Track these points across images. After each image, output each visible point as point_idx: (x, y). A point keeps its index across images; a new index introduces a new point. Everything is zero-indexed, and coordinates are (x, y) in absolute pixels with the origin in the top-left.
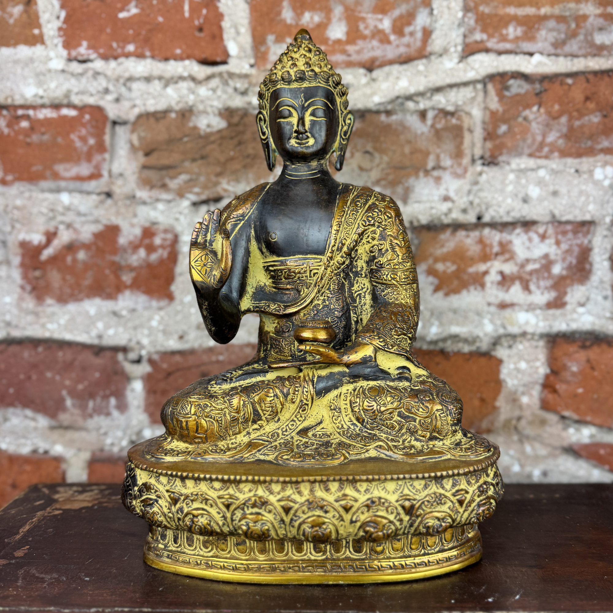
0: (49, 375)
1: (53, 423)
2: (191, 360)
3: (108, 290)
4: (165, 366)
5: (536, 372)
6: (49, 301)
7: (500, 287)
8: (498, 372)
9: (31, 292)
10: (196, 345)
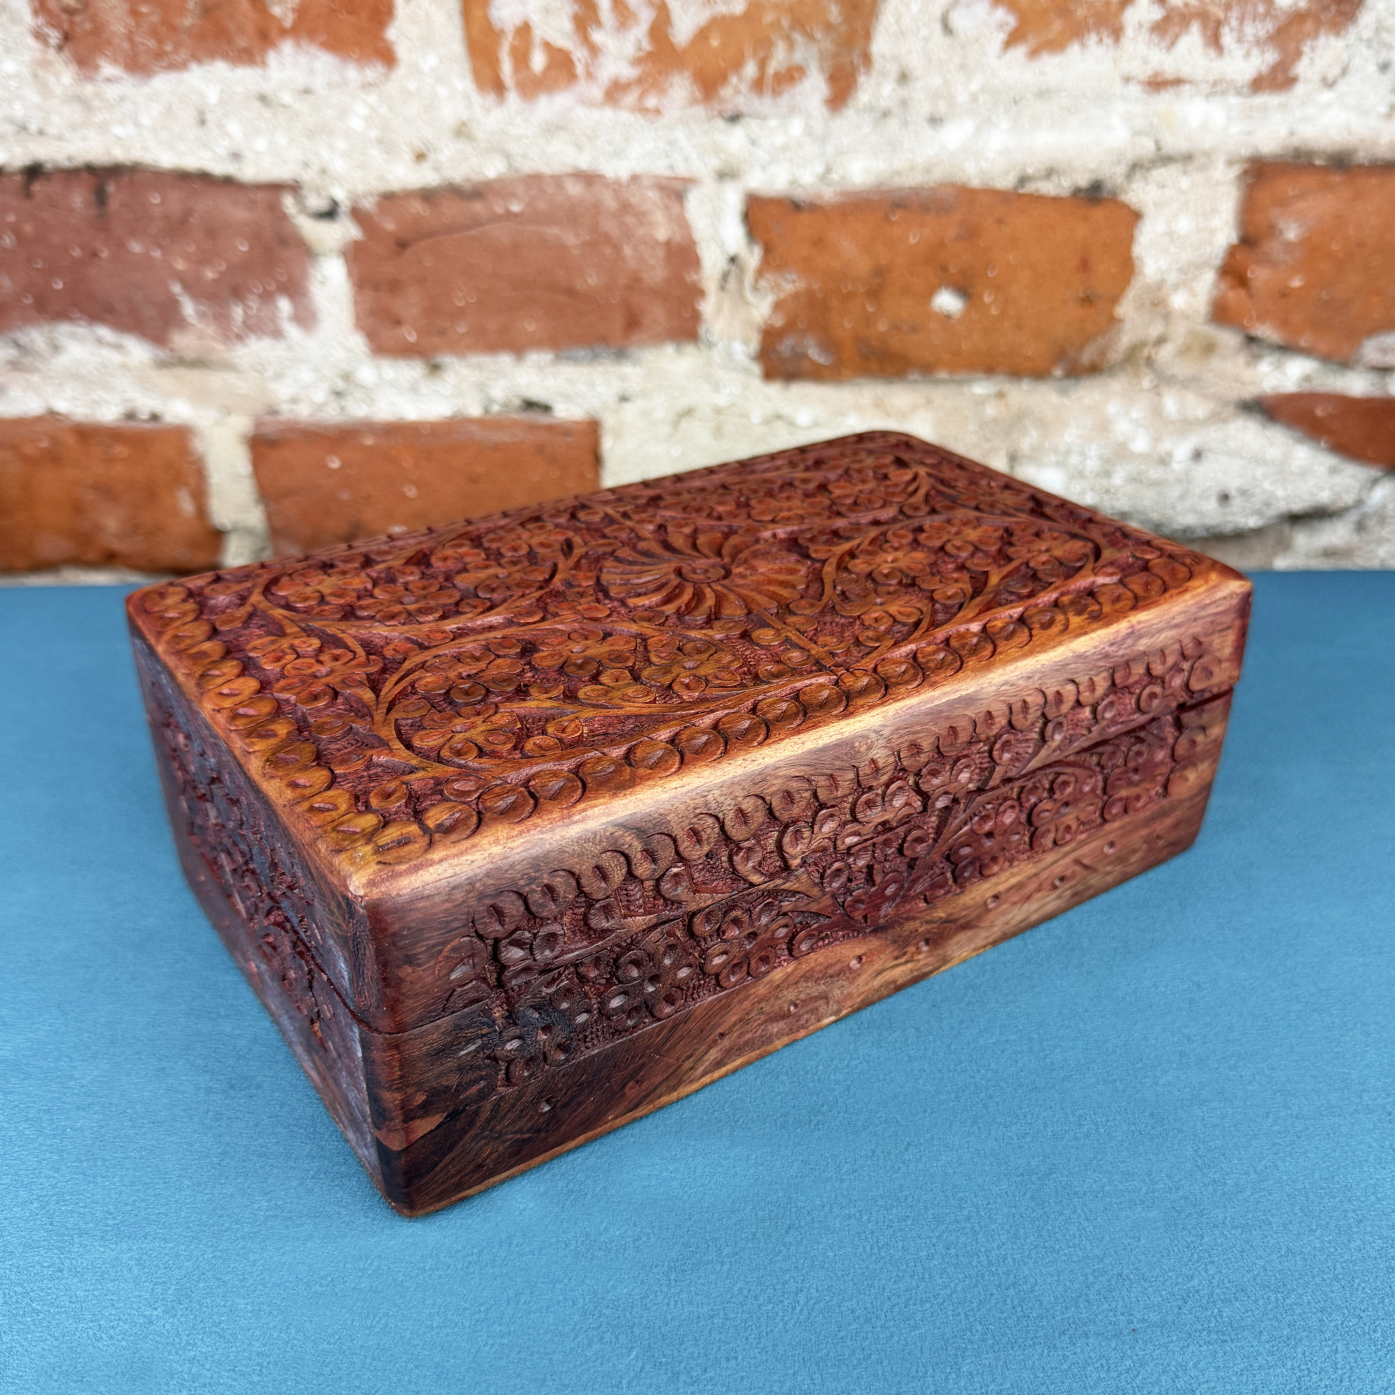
0: (136, 247)
3: (242, 42)
4: (389, 225)
6: (108, 69)
7: (1155, 38)
8: (1130, 239)
9: (60, 48)
10: (458, 175)
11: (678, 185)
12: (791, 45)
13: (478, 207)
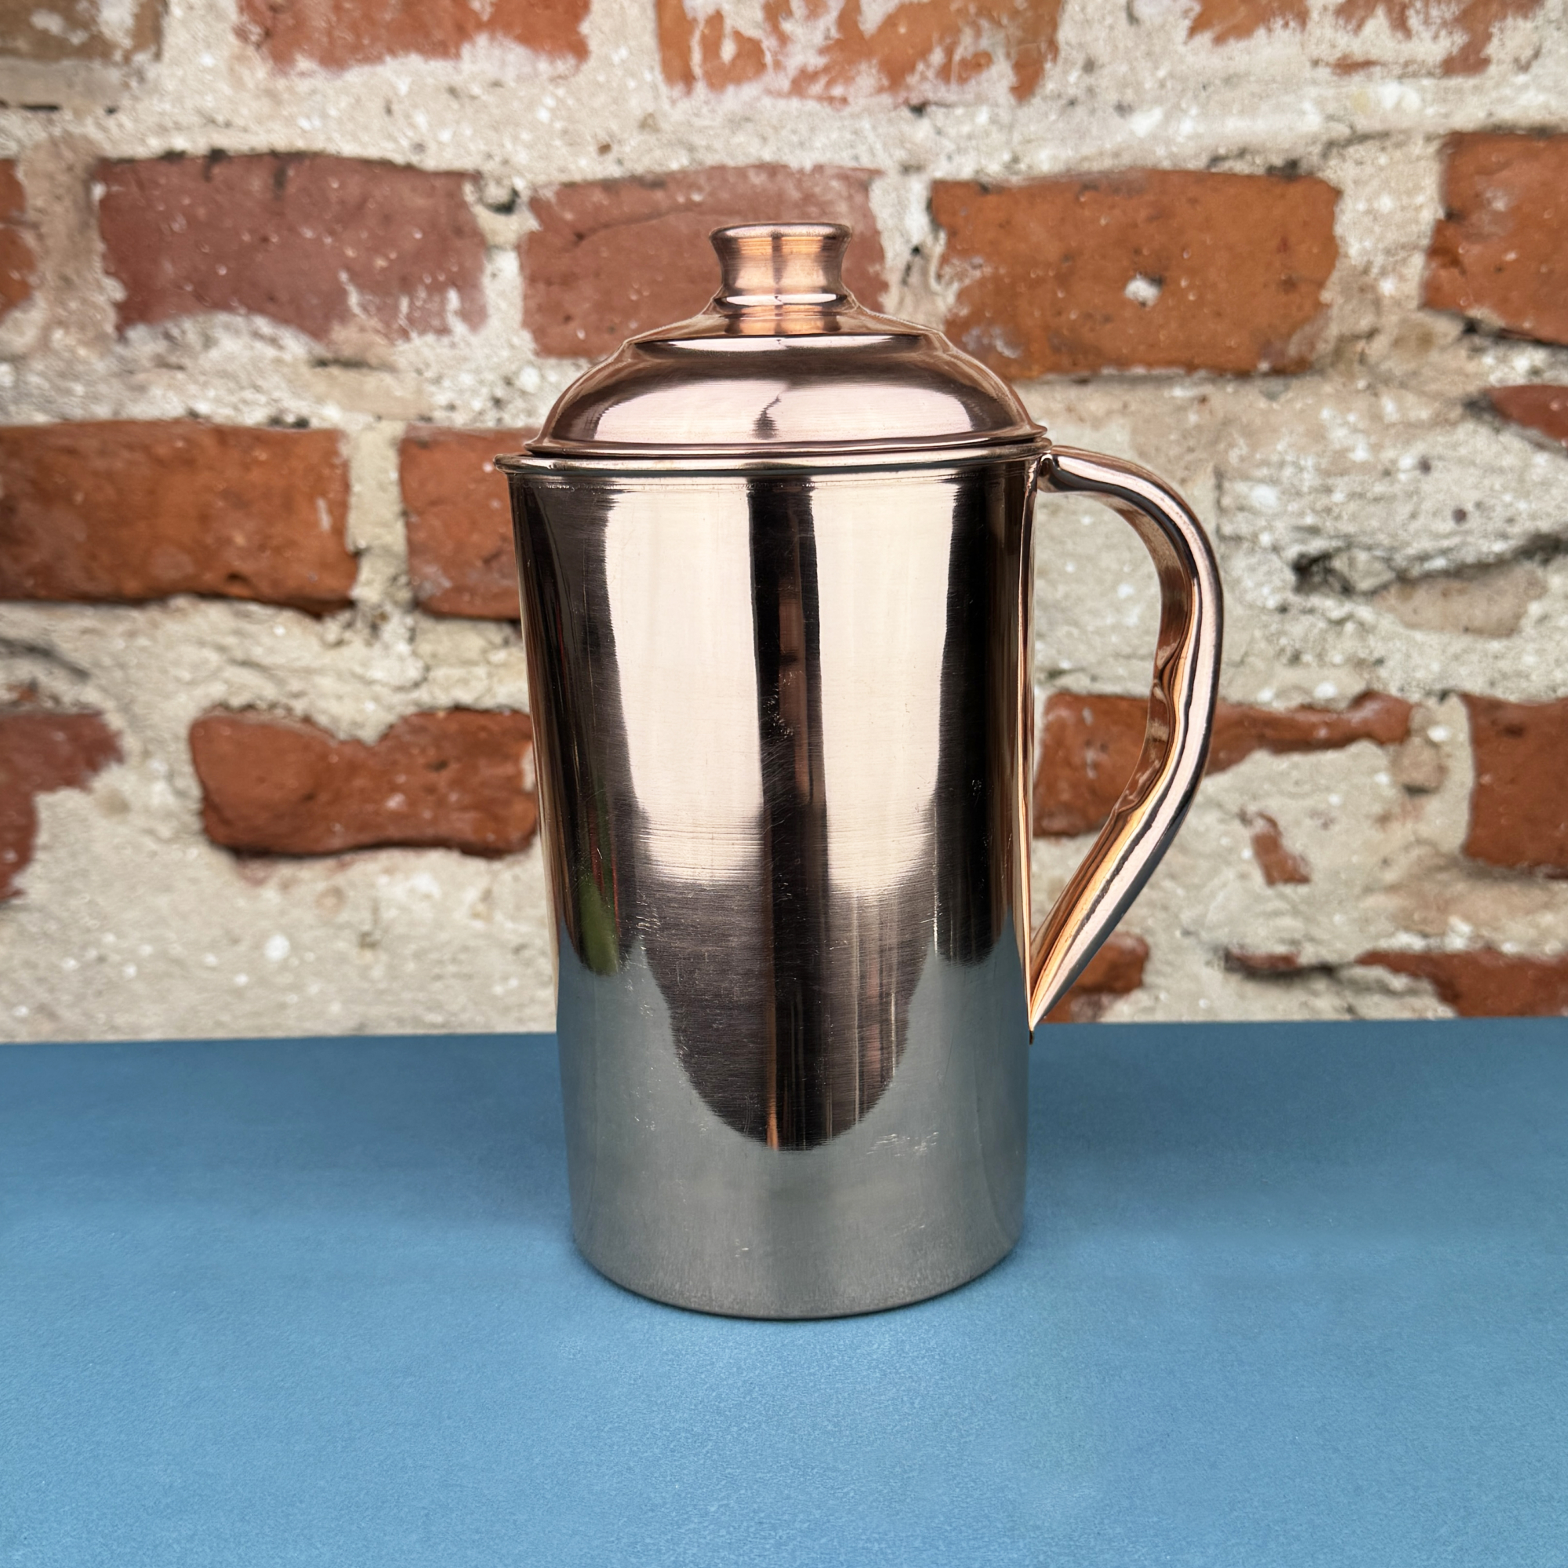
0: (309, 234)
1: (321, 350)
2: (630, 204)
3: (438, 35)
4: (569, 216)
5: (1417, 222)
6: (303, 63)
7: (1341, 22)
8: (1330, 219)
9: (258, 46)
10: (639, 169)
11: (863, 176)
12: (978, 33)
13: (659, 195)
